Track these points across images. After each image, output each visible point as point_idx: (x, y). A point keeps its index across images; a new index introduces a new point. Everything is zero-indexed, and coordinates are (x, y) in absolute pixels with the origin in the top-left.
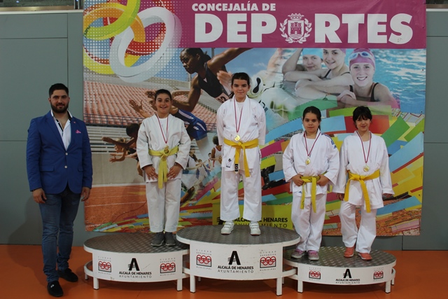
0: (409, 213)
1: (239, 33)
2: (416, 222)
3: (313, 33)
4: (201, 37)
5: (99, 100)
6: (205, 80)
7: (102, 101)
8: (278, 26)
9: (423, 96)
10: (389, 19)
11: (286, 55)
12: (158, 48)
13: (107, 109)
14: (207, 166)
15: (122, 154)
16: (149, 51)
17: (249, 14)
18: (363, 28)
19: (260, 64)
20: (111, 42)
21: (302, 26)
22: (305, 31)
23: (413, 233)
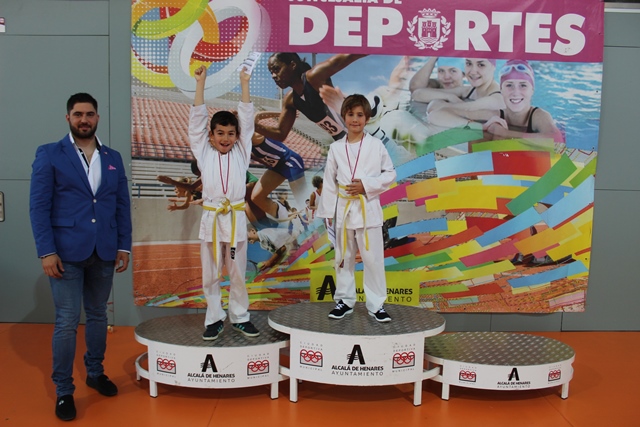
0: (573, 283)
1: (351, 33)
2: (580, 295)
3: (452, 36)
4: (297, 37)
5: (154, 123)
6: (303, 98)
7: (157, 124)
8: (405, 26)
9: (596, 127)
10: (555, 20)
11: (415, 65)
12: (237, 52)
13: (164, 137)
14: (304, 217)
15: (185, 199)
16: (224, 56)
17: (365, 7)
18: (519, 32)
19: (379, 77)
20: (171, 43)
21: (438, 26)
22: (442, 34)
23: (576, 308)
